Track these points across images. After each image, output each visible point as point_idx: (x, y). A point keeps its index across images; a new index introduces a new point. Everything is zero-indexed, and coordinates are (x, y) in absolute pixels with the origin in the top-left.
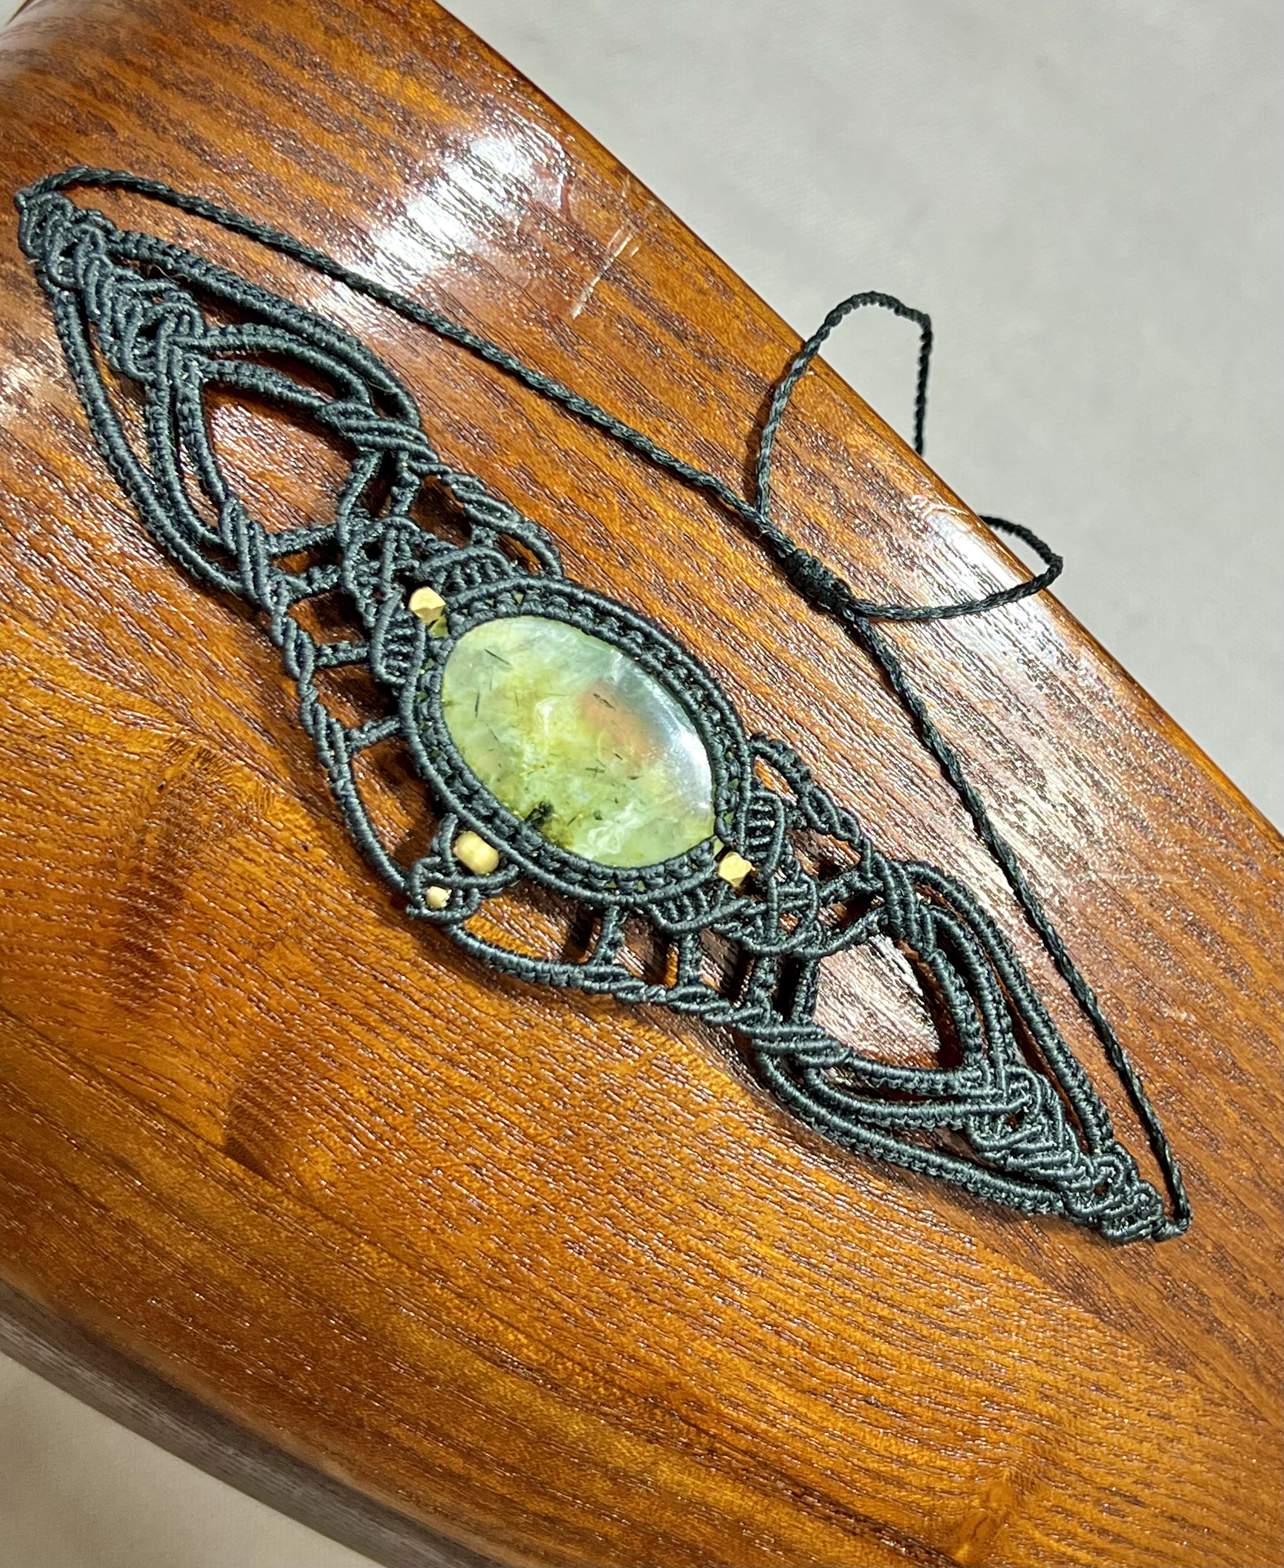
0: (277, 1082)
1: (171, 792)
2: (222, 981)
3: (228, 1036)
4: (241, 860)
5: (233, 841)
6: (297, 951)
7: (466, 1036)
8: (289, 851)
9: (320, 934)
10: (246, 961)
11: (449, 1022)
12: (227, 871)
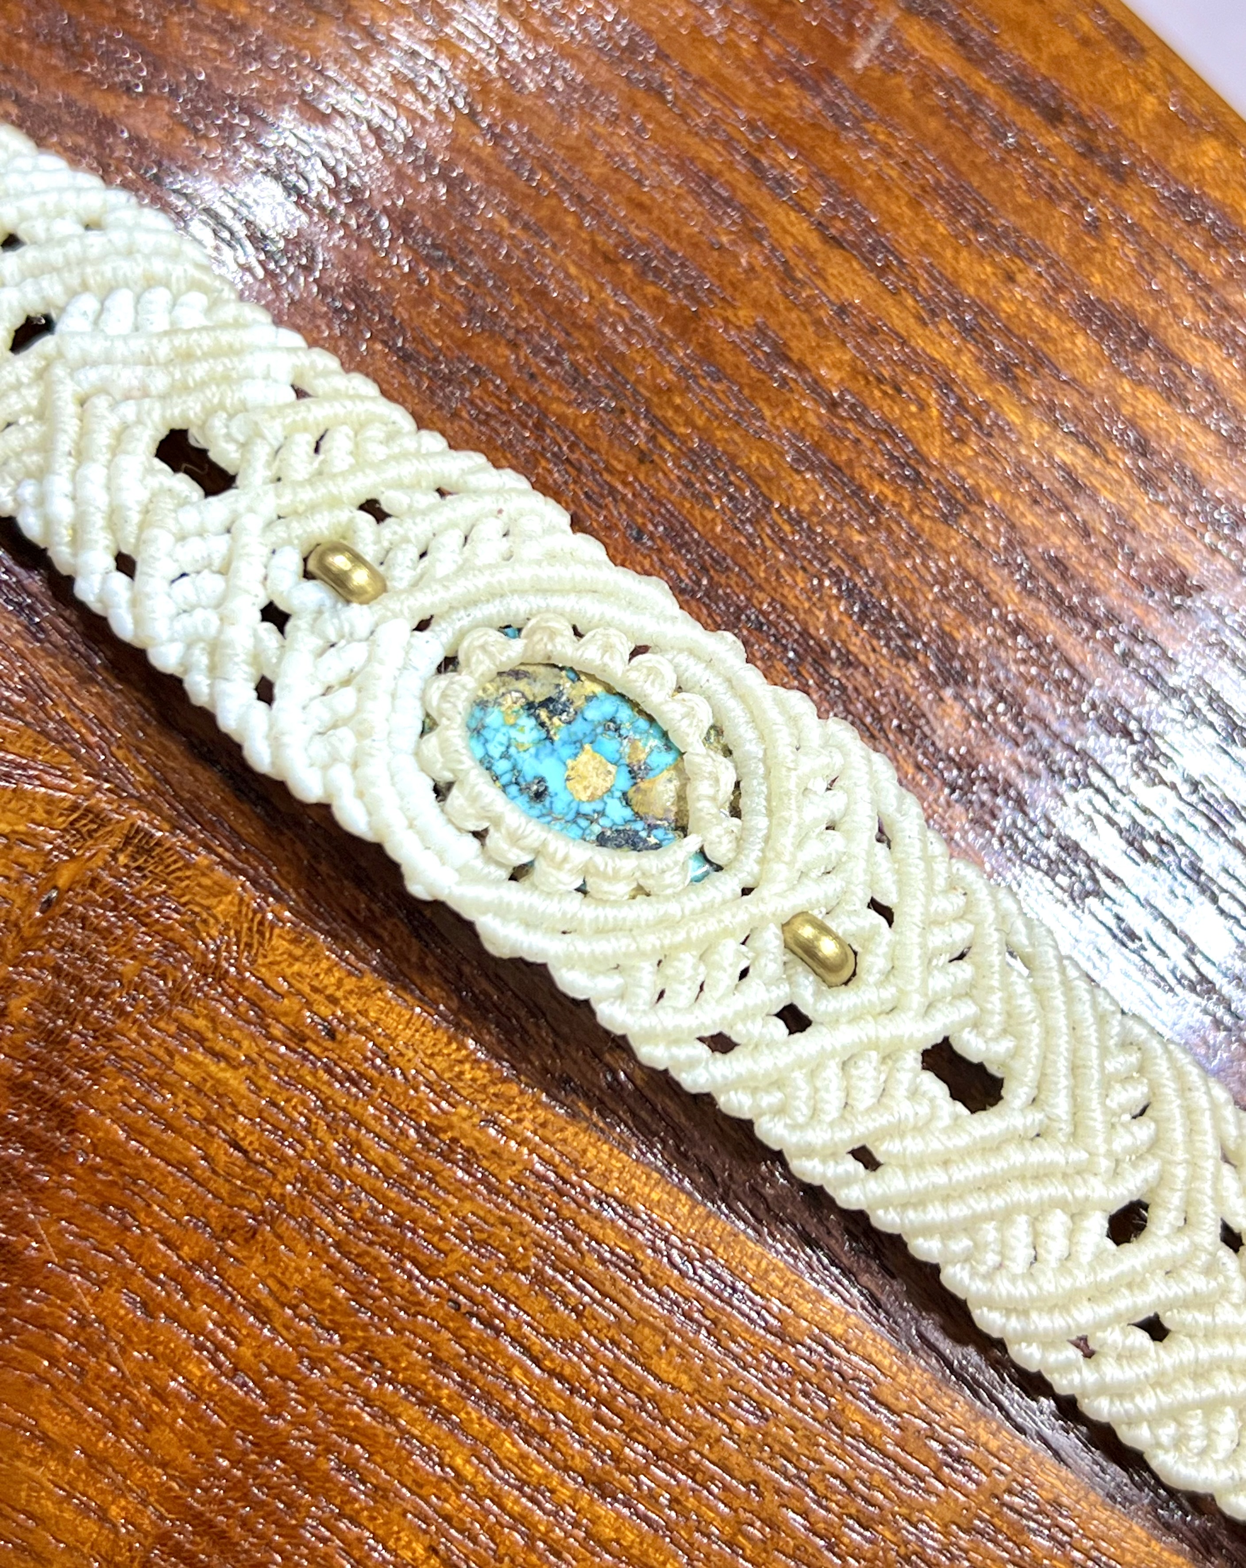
0: (244, 1523)
1: (67, 913)
2: (144, 1304)
3: (151, 1422)
4: (199, 1055)
5: (186, 1016)
6: (300, 1247)
7: (632, 1433)
8: (297, 1037)
9: (350, 1212)
10: (198, 1264)
11: (601, 1401)
12: (169, 1076)
